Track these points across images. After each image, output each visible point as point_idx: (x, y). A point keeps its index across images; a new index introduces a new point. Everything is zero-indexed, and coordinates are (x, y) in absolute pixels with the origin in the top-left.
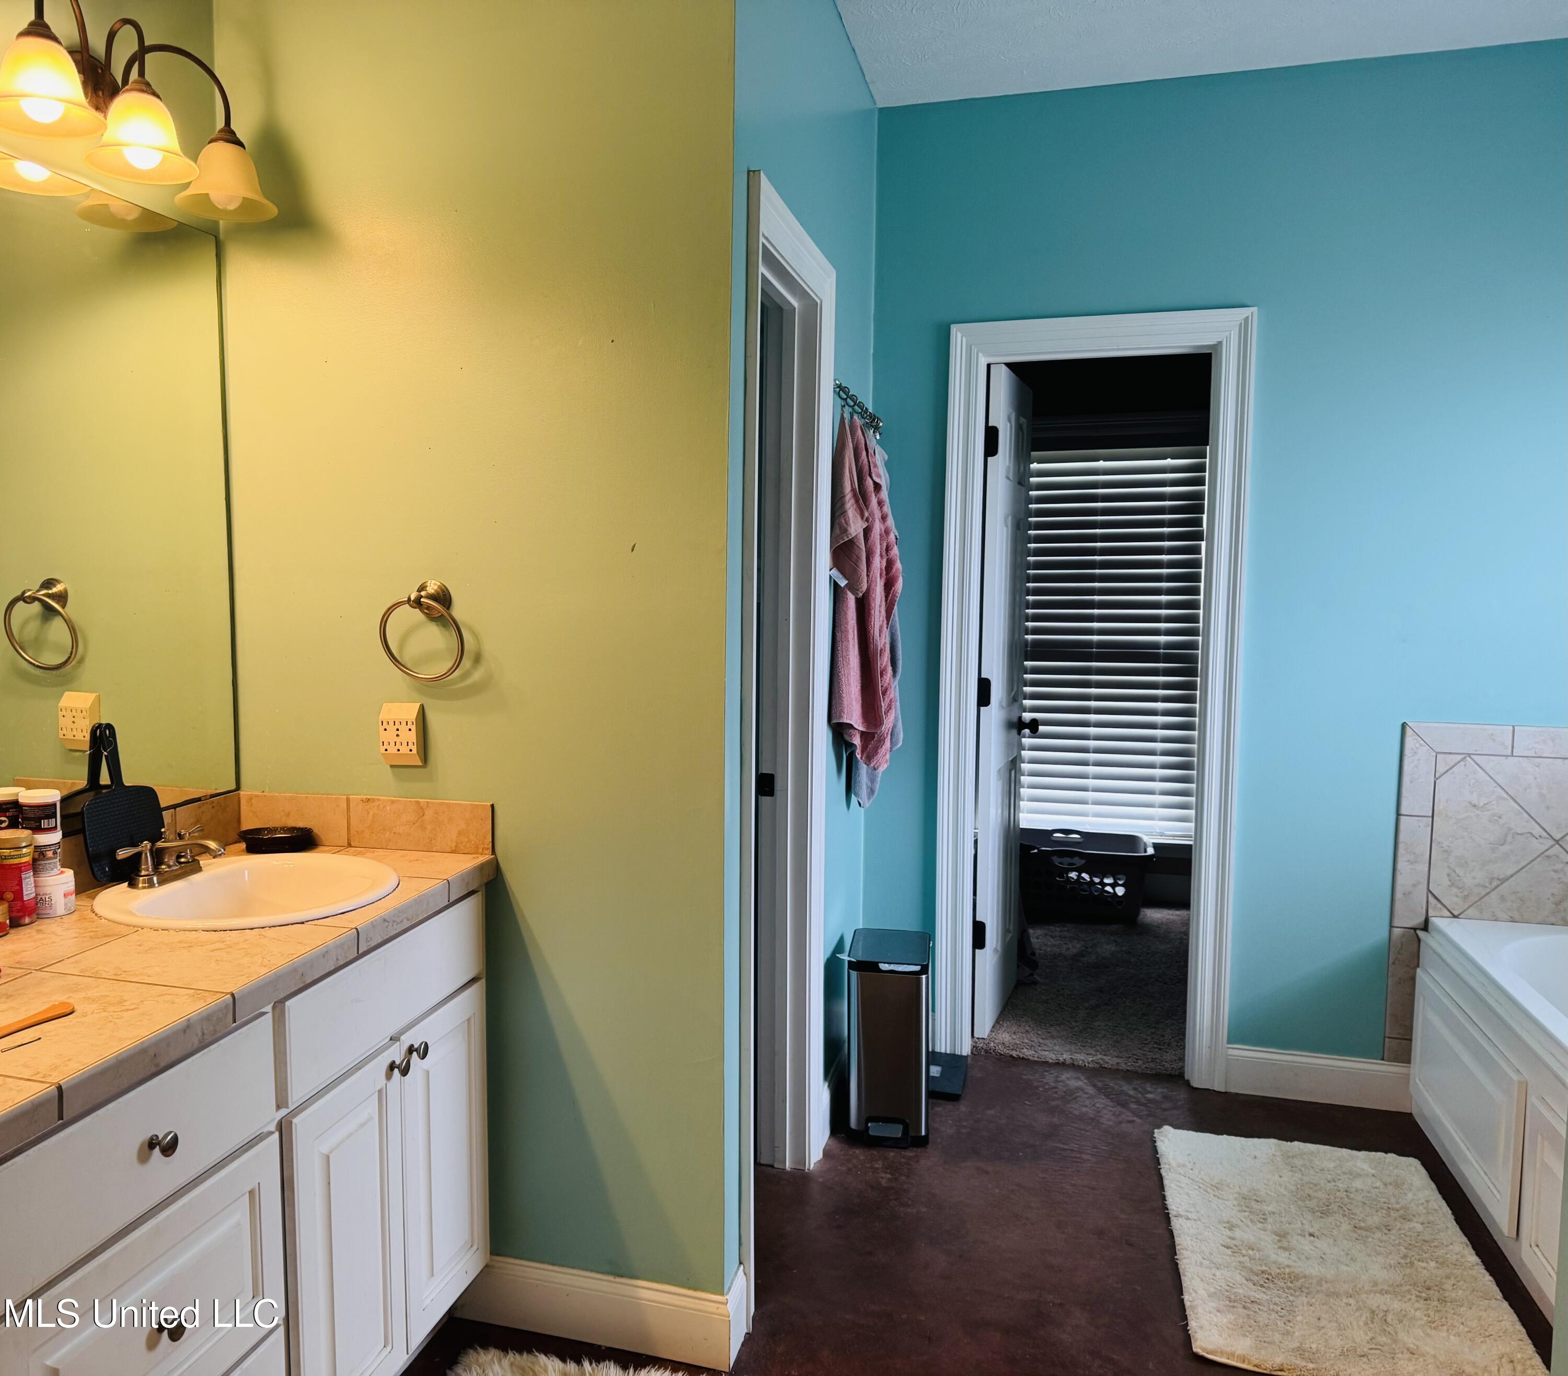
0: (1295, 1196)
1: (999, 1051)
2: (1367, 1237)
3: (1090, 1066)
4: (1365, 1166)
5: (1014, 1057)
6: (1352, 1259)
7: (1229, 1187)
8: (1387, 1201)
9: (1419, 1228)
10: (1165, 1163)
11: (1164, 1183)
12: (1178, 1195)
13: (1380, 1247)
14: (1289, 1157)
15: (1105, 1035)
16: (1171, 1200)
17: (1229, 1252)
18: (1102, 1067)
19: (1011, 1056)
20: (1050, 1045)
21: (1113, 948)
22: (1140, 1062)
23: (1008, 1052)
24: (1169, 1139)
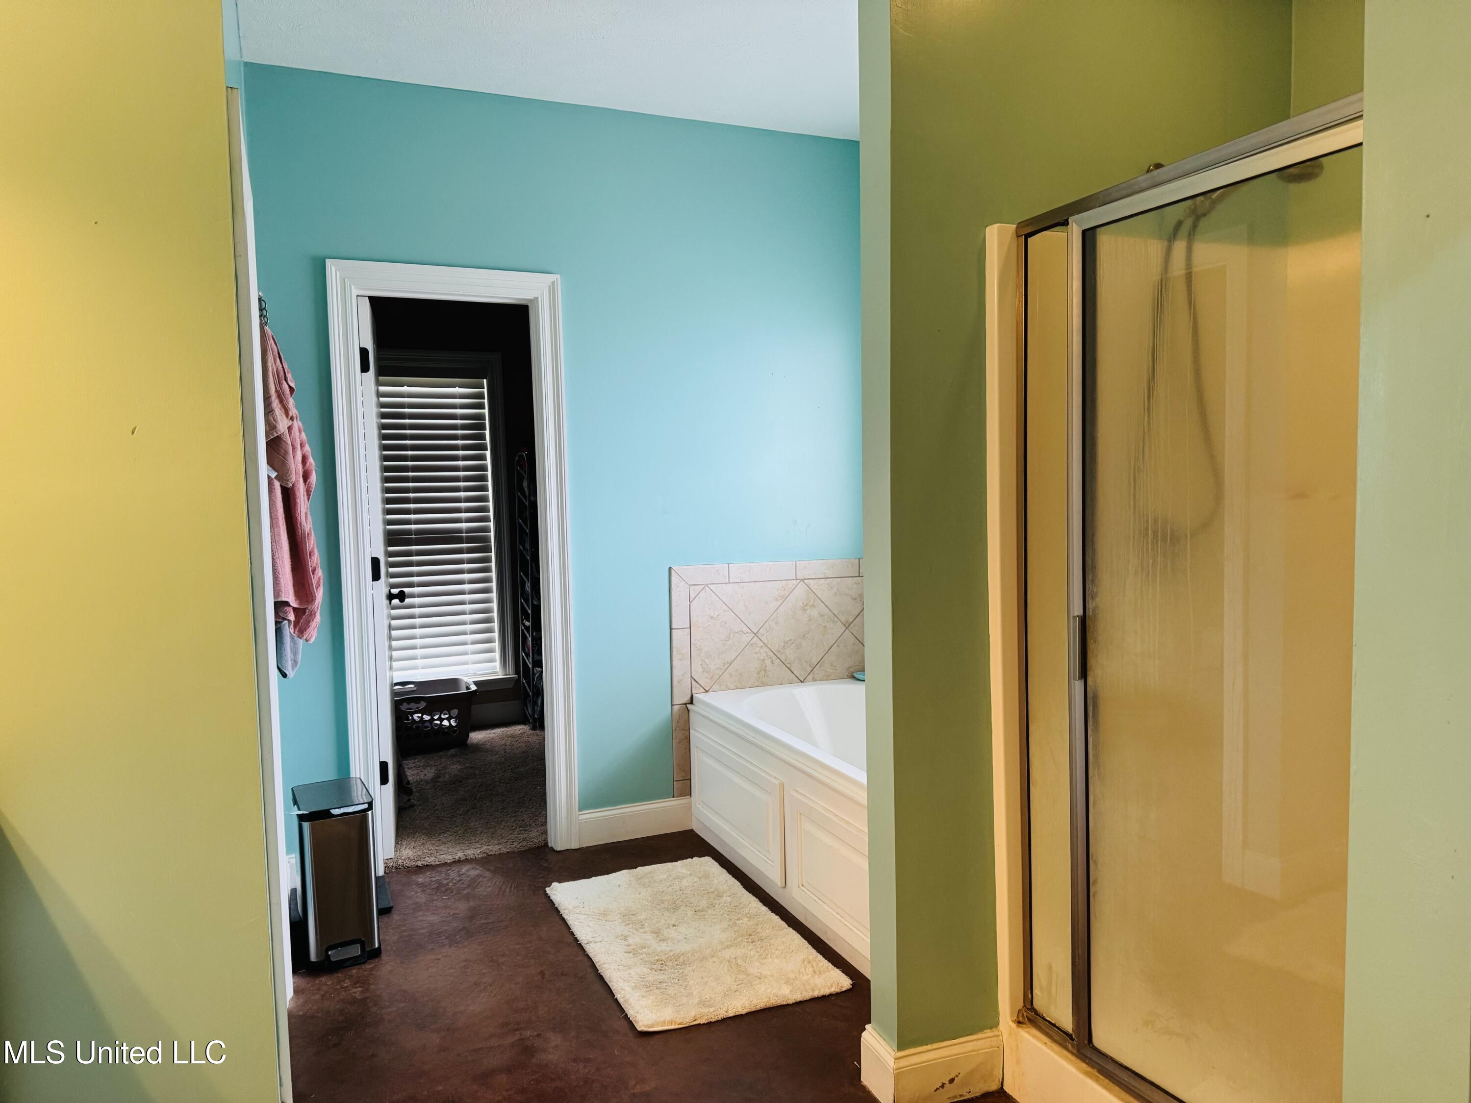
0: (653, 903)
1: (407, 865)
2: (704, 915)
3: (479, 857)
4: (684, 871)
5: (420, 866)
6: (702, 933)
7: (612, 911)
8: (705, 889)
9: (729, 899)
10: (564, 909)
11: (569, 924)
12: (582, 928)
13: (713, 919)
14: (639, 879)
15: (482, 831)
16: (579, 934)
17: (631, 955)
18: (489, 855)
19: (417, 866)
20: (445, 849)
21: (459, 767)
22: (516, 844)
23: (414, 863)
24: (559, 892)
